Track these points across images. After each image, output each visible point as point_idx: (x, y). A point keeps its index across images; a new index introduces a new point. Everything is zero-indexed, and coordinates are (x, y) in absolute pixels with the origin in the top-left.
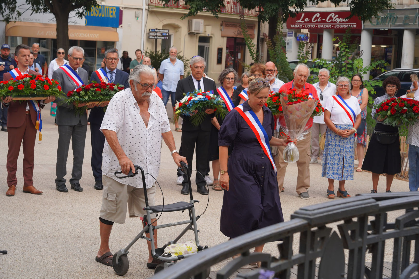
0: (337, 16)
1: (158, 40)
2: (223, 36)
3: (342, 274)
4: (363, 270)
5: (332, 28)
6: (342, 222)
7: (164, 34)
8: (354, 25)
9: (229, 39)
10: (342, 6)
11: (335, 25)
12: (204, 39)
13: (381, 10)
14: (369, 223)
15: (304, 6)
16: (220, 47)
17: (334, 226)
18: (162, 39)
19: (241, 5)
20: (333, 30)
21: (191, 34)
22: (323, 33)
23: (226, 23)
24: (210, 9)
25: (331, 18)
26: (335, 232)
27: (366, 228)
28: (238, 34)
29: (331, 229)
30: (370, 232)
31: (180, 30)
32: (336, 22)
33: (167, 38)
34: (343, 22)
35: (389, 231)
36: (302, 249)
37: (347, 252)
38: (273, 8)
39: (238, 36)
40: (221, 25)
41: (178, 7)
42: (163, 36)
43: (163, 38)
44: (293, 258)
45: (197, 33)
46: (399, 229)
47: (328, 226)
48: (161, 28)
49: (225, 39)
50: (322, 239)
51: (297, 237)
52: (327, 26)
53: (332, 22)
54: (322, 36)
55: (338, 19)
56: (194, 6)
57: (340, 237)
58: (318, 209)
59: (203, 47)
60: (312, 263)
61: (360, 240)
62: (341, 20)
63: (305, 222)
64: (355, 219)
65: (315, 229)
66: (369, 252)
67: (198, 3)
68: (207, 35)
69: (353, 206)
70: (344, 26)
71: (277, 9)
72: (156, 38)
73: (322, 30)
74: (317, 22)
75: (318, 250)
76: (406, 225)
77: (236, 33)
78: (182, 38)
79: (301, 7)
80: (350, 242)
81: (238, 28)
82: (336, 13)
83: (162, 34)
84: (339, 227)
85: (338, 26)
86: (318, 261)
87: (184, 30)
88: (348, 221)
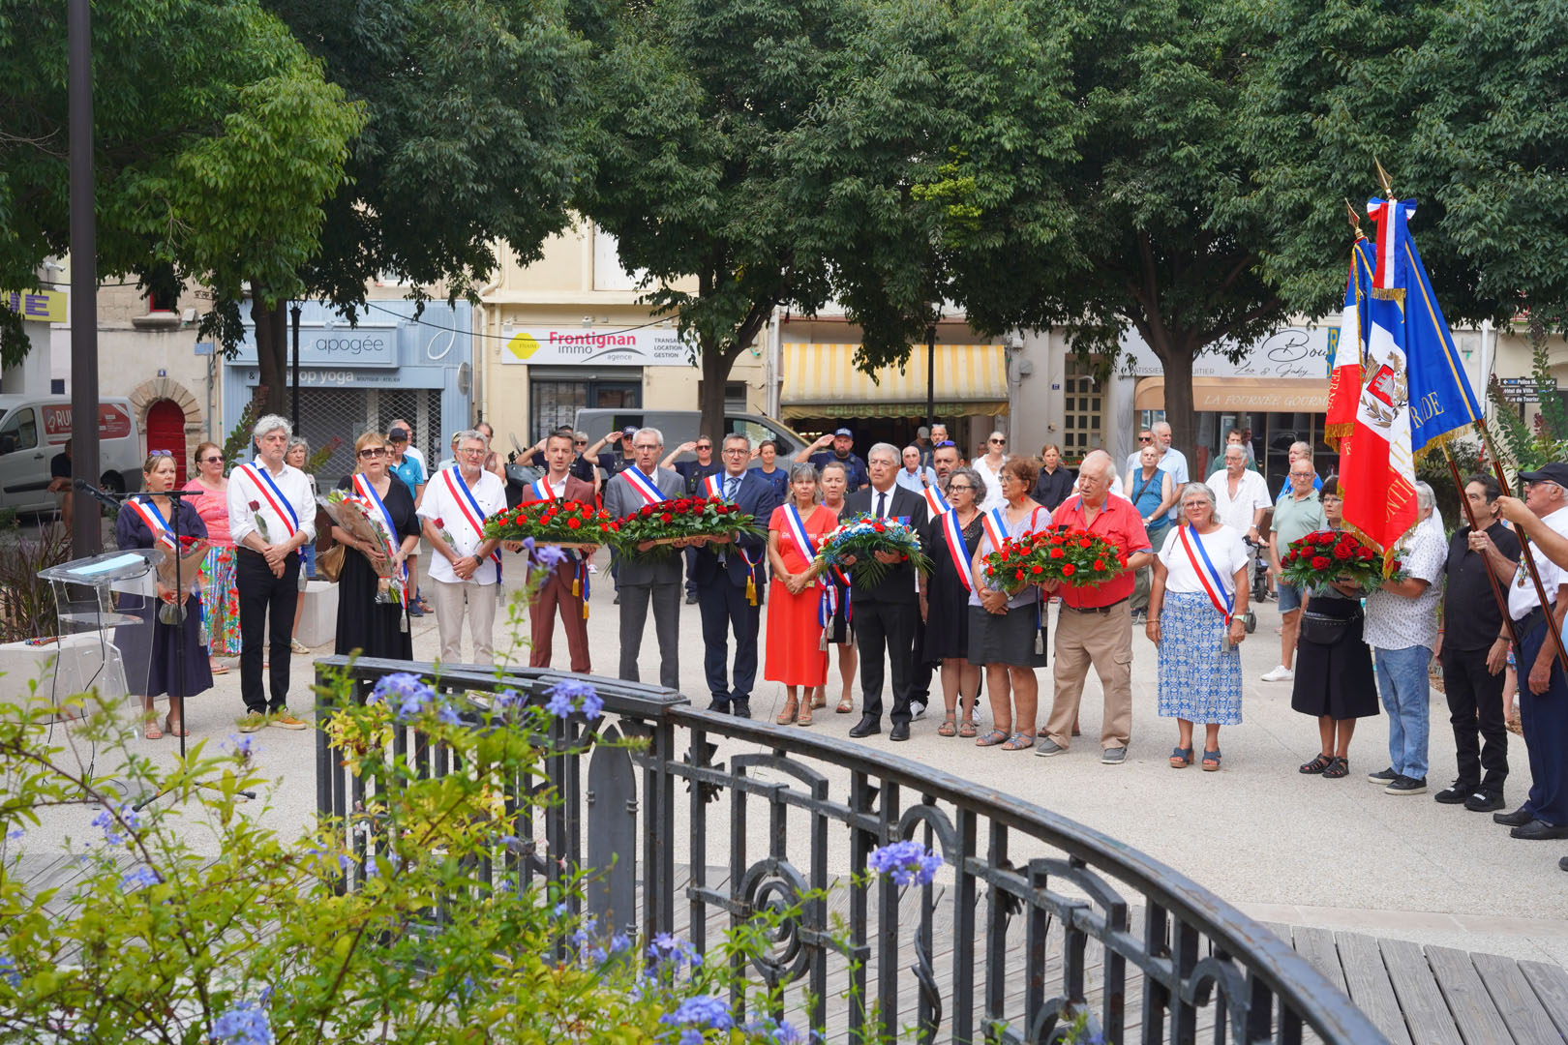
1: (1527, 405)
72: (1520, 399)
83: (1536, 390)
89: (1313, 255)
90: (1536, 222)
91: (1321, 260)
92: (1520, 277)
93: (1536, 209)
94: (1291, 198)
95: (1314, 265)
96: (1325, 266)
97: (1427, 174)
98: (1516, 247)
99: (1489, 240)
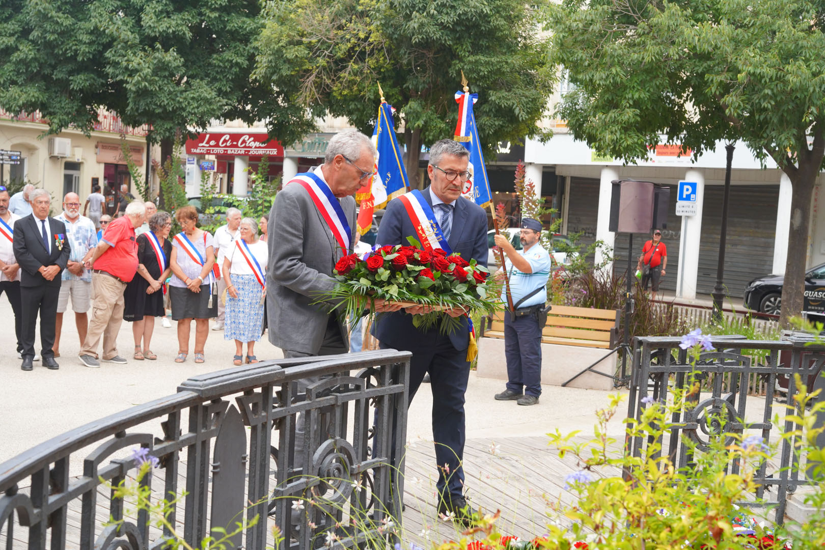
0: (252, 139)
1: (4, 165)
2: (99, 162)
3: (244, 456)
4: (268, 450)
5: (245, 155)
6: (241, 394)
7: (14, 158)
8: (274, 152)
9: (107, 166)
10: (257, 126)
11: (249, 151)
12: (73, 166)
13: (306, 132)
14: (274, 395)
15: (208, 125)
16: (95, 177)
17: (231, 399)
18: (11, 165)
19: (123, 121)
20: (248, 157)
21: (54, 158)
22: (234, 160)
23: (104, 145)
24: (78, 126)
25: (244, 141)
26: (232, 406)
27: (270, 401)
28: (120, 159)
29: (228, 402)
30: (276, 405)
31: (37, 152)
32: (251, 147)
33: (19, 163)
34: (260, 147)
35: (298, 404)
36: (193, 427)
37: (248, 430)
38: (165, 126)
39: (120, 163)
40: (96, 147)
41: (33, 120)
42: (12, 160)
43: (13, 163)
44: (181, 438)
45: (62, 158)
46: (311, 400)
47: (224, 399)
48: (9, 149)
49: (102, 166)
50: (217, 414)
51: (185, 413)
52: (239, 152)
53: (245, 147)
54: (233, 164)
55: (253, 143)
56: (56, 121)
57: (240, 412)
58: (211, 379)
59: (72, 176)
60: (205, 444)
61: (264, 414)
62: (257, 144)
63: (195, 394)
64: (258, 390)
65: (209, 402)
66: (276, 429)
67: (61, 117)
68: (76, 161)
69: (253, 374)
70: (261, 152)
71: (171, 128)
72: (1, 162)
73: (232, 157)
74: (226, 146)
75: (213, 428)
76: (319, 395)
77: (117, 158)
78: (41, 164)
79: (204, 127)
80: (252, 417)
81: (120, 151)
82: (250, 135)
83: (10, 157)
84: (238, 399)
85: (253, 152)
86: (213, 441)
87: (43, 153)
88: (249, 392)
89: (15, 78)
90: (165, 77)
91: (20, 81)
92: (156, 105)
93: (165, 70)
94: (4, 42)
95: (14, 83)
96: (22, 85)
97: (94, 42)
98: (158, 89)
99: (147, 84)
